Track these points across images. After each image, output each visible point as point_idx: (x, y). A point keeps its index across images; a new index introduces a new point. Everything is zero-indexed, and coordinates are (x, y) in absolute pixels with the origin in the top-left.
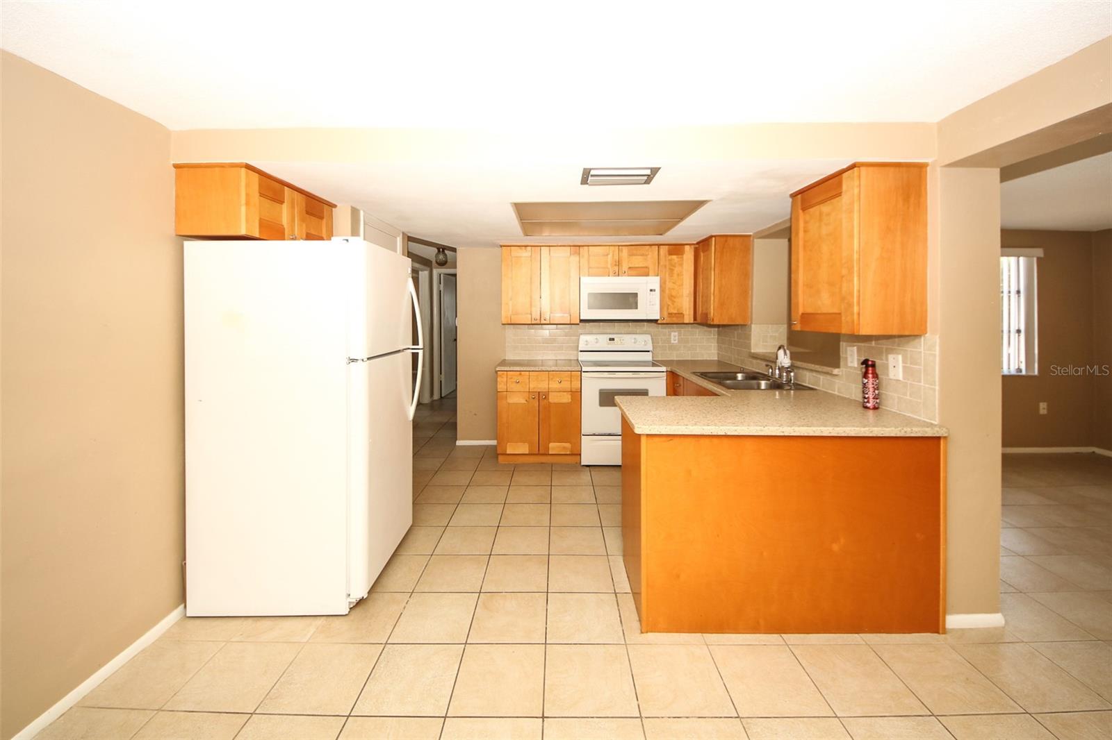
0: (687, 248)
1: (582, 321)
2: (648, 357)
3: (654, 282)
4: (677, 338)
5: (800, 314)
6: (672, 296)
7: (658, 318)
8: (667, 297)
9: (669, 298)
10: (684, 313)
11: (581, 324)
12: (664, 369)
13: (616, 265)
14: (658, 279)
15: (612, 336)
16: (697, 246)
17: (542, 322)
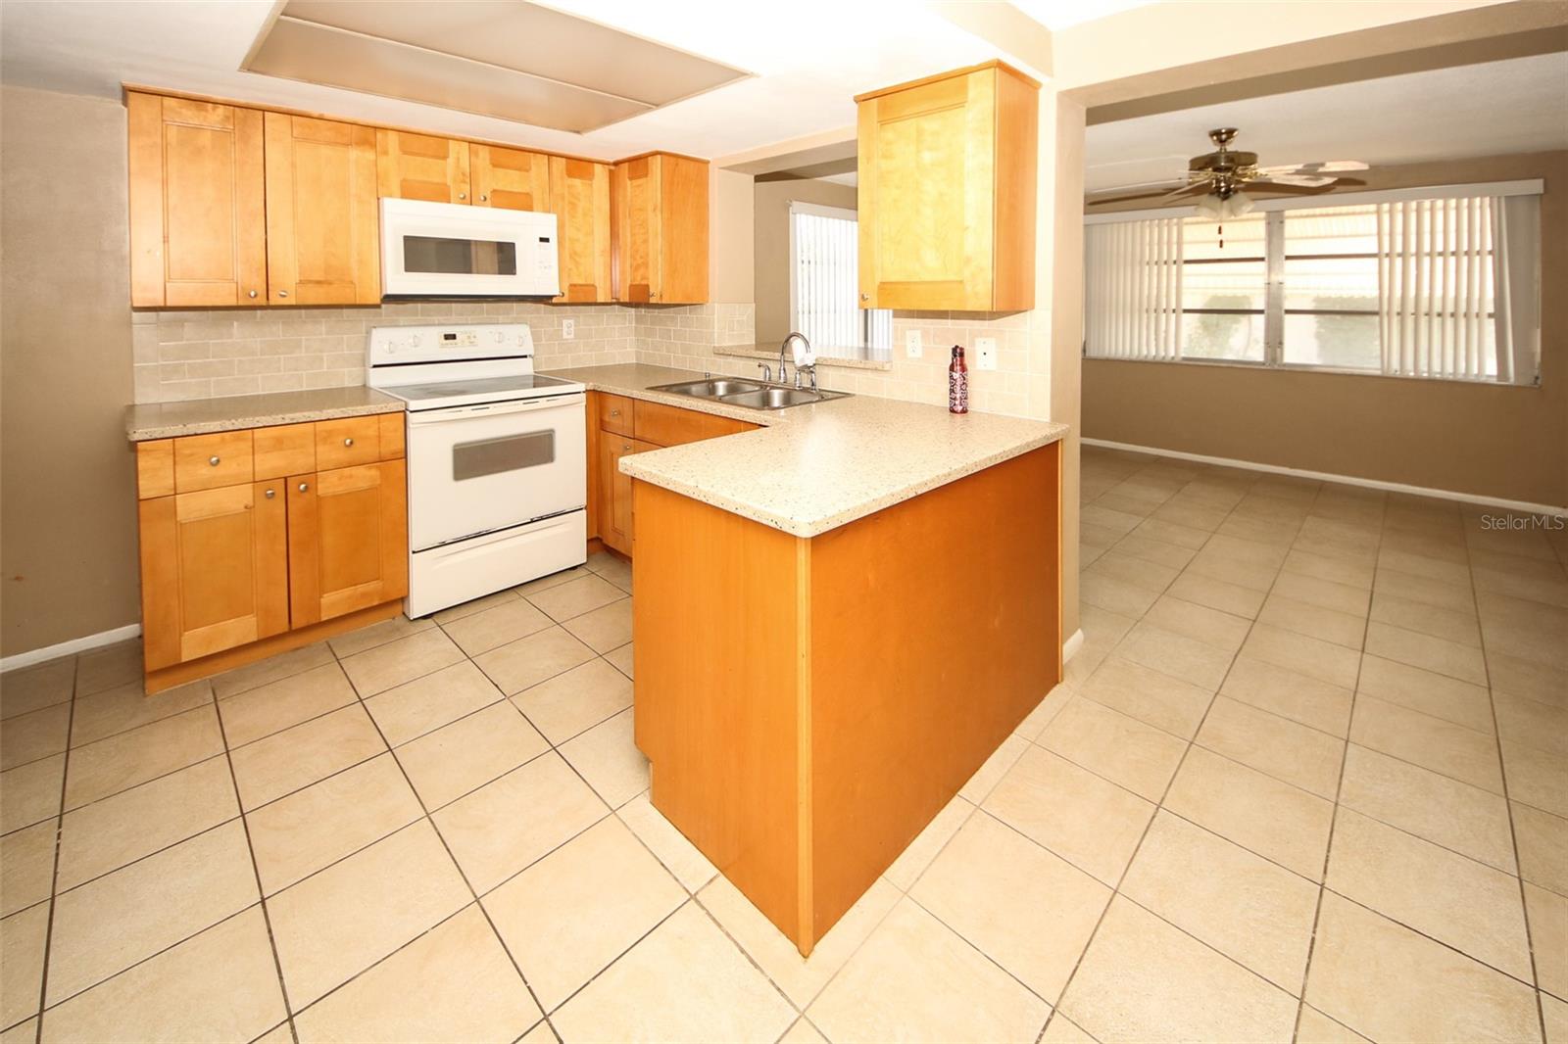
0: (598, 168)
1: (390, 299)
2: (525, 368)
3: (545, 223)
4: (572, 329)
5: (877, 283)
6: (575, 253)
7: (556, 292)
8: (568, 256)
9: (571, 257)
10: (597, 284)
11: (383, 306)
12: (581, 387)
13: (465, 182)
14: (552, 218)
15: (450, 331)
16: (612, 168)
17: (272, 302)
